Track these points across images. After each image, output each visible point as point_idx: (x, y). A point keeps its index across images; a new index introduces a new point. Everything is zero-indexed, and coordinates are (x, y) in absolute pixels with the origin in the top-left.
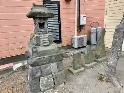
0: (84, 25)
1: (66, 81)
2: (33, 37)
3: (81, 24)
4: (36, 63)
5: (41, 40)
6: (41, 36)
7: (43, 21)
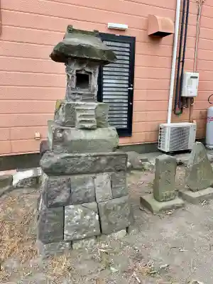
0: (192, 98)
1: (132, 224)
2: (60, 106)
3: (183, 95)
4: (59, 168)
5: (78, 114)
6: (77, 105)
7: (88, 70)
